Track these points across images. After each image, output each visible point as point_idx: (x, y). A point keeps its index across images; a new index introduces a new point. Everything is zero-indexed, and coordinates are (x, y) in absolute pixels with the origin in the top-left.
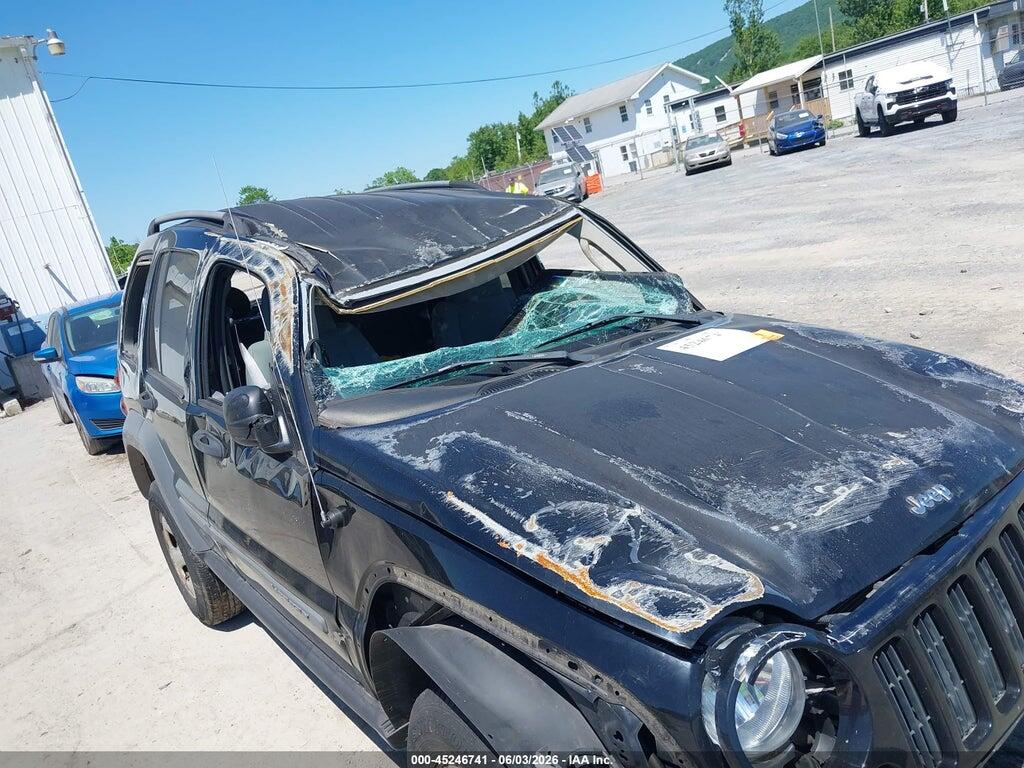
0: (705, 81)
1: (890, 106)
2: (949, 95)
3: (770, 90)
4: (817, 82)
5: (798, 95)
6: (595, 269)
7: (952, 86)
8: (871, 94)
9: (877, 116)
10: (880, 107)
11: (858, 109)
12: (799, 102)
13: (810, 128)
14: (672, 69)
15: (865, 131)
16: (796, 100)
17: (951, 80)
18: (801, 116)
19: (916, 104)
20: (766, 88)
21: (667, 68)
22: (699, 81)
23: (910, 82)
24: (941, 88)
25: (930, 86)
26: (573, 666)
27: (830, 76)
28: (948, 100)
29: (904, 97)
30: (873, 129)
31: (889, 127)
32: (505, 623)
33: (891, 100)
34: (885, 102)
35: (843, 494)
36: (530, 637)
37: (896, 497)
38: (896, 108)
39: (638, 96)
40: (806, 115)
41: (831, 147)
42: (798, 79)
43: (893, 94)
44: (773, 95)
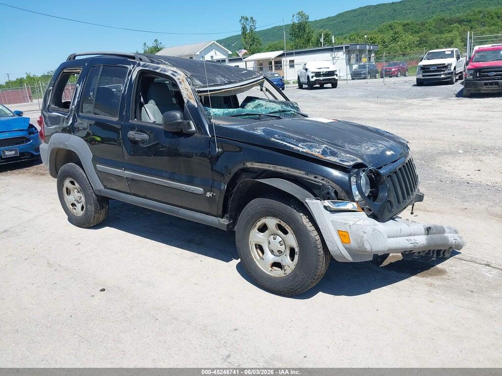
0: (230, 53)
1: (312, 77)
2: (335, 77)
3: (260, 62)
4: (280, 62)
5: (272, 66)
6: (267, 98)
7: (336, 73)
8: (305, 71)
9: (306, 81)
10: (308, 77)
11: (299, 77)
12: (272, 70)
13: (278, 81)
14: (215, 44)
15: (301, 87)
16: (271, 68)
17: (336, 71)
18: (275, 75)
19: (321, 78)
20: (258, 61)
21: (213, 43)
22: (227, 52)
23: (321, 68)
24: (332, 73)
25: (329, 72)
26: (315, 177)
27: (286, 60)
28: (335, 78)
29: (318, 74)
30: (304, 86)
31: (311, 86)
32: (293, 170)
33: (313, 75)
34: (311, 75)
35: (372, 149)
36: (302, 172)
37: (383, 152)
38: (315, 78)
39: (199, 54)
40: (277, 75)
41: (287, 91)
42: (273, 59)
43: (314, 72)
44: (261, 64)
